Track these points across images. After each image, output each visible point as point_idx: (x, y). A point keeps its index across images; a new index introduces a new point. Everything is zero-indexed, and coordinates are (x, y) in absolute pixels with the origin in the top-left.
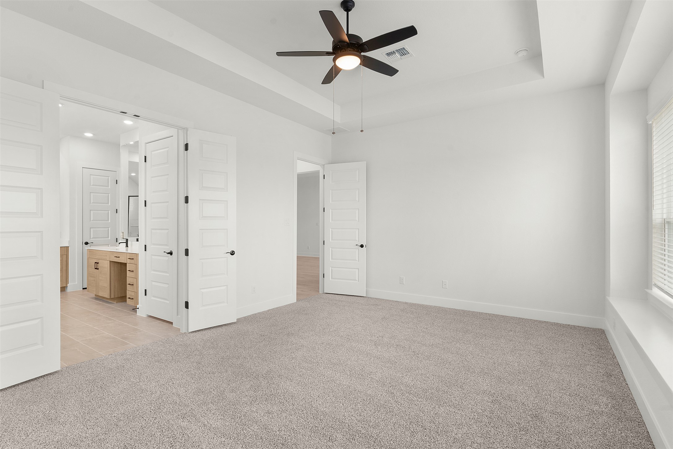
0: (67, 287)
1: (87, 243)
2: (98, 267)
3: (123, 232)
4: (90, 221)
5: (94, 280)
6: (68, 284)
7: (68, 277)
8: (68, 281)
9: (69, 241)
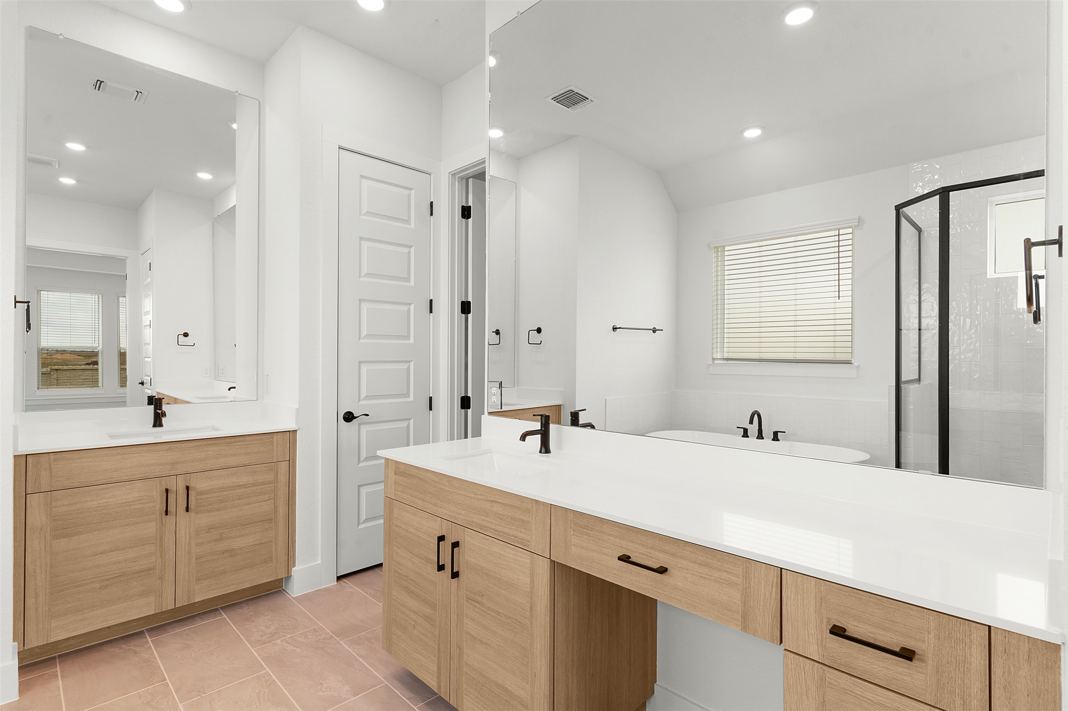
0: (289, 577)
1: (349, 417)
2: (459, 566)
3: (501, 384)
4: (359, 339)
5: (428, 619)
6: (294, 566)
7: (294, 542)
8: (294, 555)
9: (297, 410)
